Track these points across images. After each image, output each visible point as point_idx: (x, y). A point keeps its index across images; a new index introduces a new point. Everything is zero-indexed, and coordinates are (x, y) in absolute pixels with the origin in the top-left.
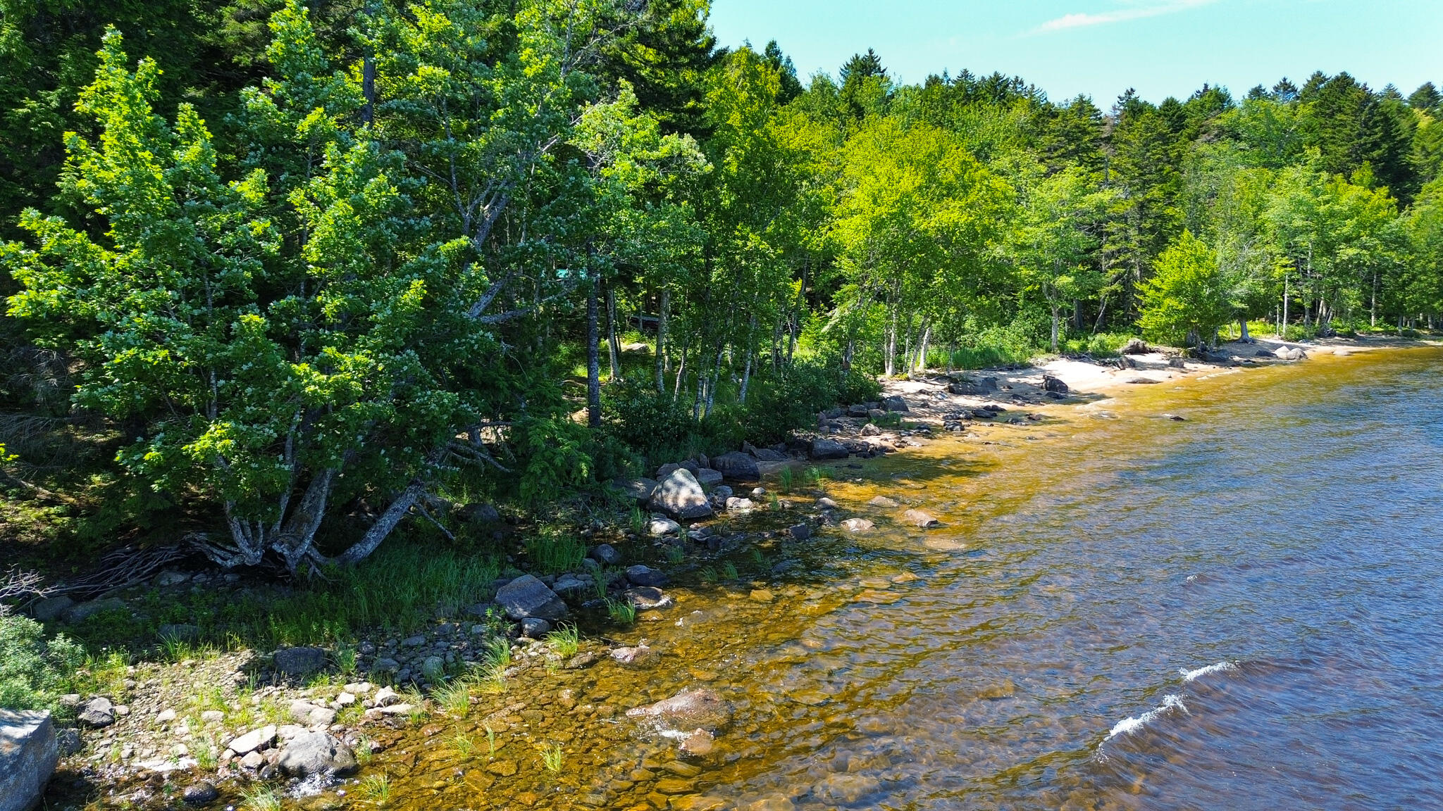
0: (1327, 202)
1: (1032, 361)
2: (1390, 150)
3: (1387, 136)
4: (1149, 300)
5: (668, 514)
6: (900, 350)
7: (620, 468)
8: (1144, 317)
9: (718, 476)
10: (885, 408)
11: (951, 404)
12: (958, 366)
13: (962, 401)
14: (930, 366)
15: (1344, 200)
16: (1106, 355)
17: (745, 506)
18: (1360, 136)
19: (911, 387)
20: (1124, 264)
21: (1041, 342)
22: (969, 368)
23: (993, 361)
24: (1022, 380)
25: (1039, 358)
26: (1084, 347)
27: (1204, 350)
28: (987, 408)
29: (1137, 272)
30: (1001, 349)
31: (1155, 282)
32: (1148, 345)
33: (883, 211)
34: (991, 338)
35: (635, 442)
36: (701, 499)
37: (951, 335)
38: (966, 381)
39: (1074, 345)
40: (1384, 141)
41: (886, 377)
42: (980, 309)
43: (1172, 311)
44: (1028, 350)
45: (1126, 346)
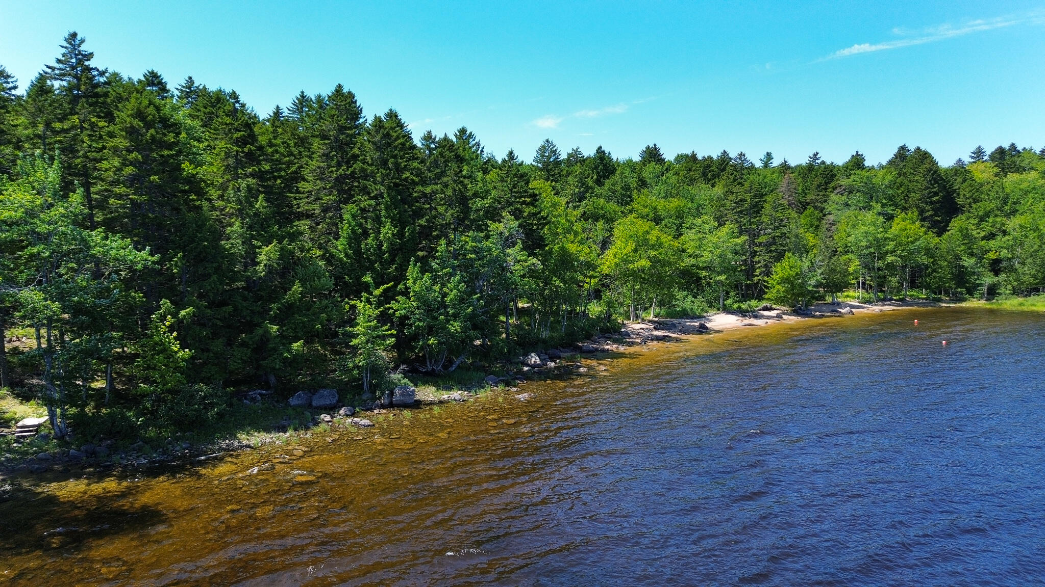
1: (704, 315)
5: (528, 365)
7: (515, 352)
8: (768, 293)
9: (547, 357)
10: (620, 335)
11: (650, 334)
12: (666, 318)
13: (656, 332)
14: (656, 317)
17: (553, 364)
19: (638, 326)
21: (716, 305)
22: (670, 318)
23: (684, 315)
24: (692, 324)
25: (710, 313)
26: (739, 307)
28: (664, 336)
31: (773, 277)
32: (773, 306)
35: (520, 345)
36: (539, 362)
38: (665, 324)
39: (735, 306)
41: (630, 322)
45: (761, 307)
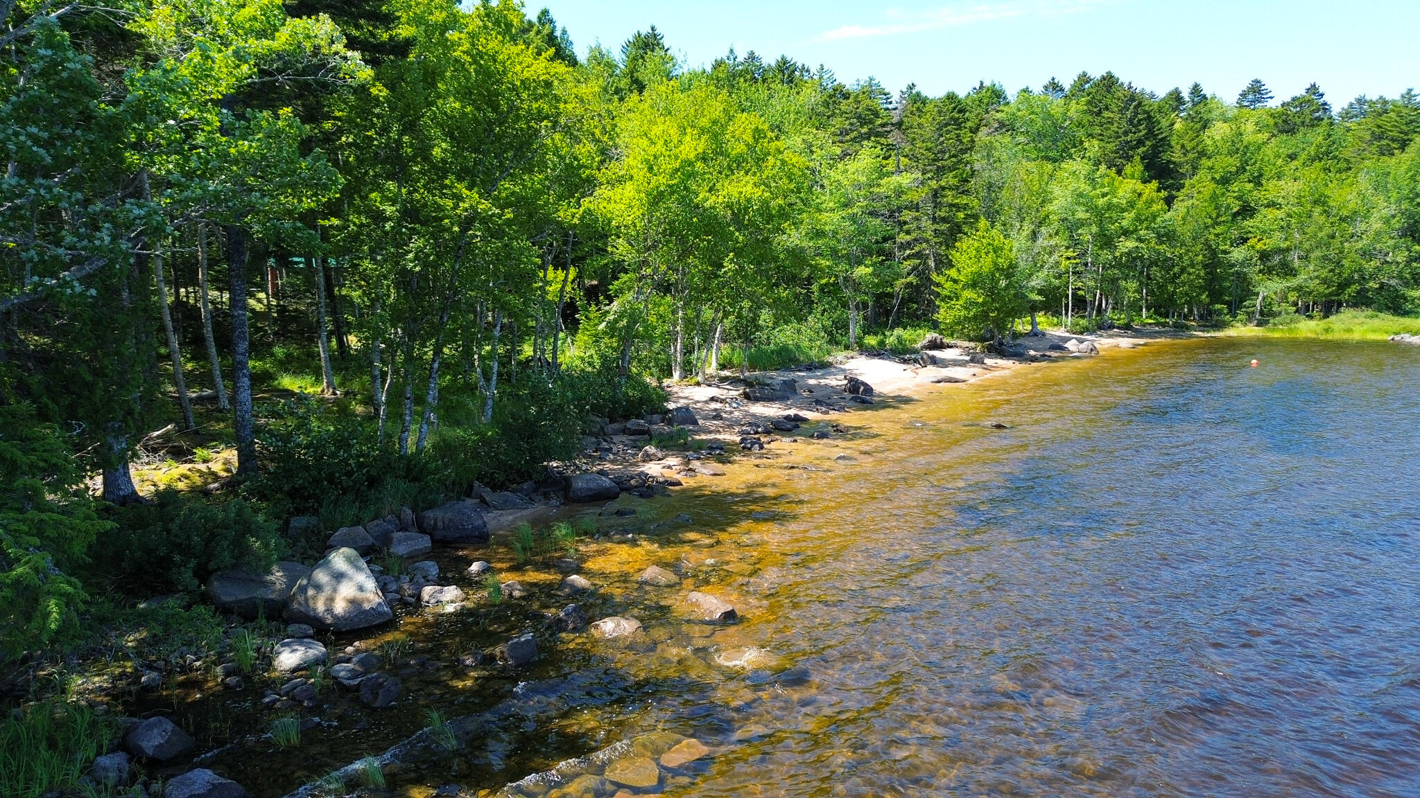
0: (1104, 195)
1: (830, 359)
2: (1154, 147)
3: (1151, 133)
4: (945, 293)
6: (688, 350)
8: (942, 311)
9: (424, 542)
10: (670, 422)
11: (747, 414)
12: (753, 367)
13: (759, 409)
14: (723, 367)
15: (1121, 193)
16: (906, 351)
17: (450, 599)
18: (1126, 133)
19: (701, 394)
20: (918, 255)
21: (839, 337)
22: (765, 369)
23: (791, 360)
24: (823, 382)
25: (839, 356)
26: (882, 343)
27: (1001, 344)
28: (787, 418)
29: (932, 264)
30: (798, 347)
31: (953, 273)
32: (945, 340)
33: (662, 181)
34: (786, 335)
36: (372, 598)
37: (745, 332)
38: (763, 385)
39: (871, 340)
40: (1147, 139)
41: (673, 382)
42: (777, 303)
43: (970, 304)
44: (825, 346)
45: (925, 342)
